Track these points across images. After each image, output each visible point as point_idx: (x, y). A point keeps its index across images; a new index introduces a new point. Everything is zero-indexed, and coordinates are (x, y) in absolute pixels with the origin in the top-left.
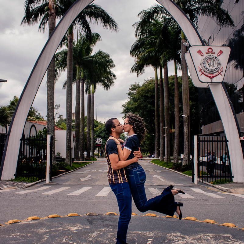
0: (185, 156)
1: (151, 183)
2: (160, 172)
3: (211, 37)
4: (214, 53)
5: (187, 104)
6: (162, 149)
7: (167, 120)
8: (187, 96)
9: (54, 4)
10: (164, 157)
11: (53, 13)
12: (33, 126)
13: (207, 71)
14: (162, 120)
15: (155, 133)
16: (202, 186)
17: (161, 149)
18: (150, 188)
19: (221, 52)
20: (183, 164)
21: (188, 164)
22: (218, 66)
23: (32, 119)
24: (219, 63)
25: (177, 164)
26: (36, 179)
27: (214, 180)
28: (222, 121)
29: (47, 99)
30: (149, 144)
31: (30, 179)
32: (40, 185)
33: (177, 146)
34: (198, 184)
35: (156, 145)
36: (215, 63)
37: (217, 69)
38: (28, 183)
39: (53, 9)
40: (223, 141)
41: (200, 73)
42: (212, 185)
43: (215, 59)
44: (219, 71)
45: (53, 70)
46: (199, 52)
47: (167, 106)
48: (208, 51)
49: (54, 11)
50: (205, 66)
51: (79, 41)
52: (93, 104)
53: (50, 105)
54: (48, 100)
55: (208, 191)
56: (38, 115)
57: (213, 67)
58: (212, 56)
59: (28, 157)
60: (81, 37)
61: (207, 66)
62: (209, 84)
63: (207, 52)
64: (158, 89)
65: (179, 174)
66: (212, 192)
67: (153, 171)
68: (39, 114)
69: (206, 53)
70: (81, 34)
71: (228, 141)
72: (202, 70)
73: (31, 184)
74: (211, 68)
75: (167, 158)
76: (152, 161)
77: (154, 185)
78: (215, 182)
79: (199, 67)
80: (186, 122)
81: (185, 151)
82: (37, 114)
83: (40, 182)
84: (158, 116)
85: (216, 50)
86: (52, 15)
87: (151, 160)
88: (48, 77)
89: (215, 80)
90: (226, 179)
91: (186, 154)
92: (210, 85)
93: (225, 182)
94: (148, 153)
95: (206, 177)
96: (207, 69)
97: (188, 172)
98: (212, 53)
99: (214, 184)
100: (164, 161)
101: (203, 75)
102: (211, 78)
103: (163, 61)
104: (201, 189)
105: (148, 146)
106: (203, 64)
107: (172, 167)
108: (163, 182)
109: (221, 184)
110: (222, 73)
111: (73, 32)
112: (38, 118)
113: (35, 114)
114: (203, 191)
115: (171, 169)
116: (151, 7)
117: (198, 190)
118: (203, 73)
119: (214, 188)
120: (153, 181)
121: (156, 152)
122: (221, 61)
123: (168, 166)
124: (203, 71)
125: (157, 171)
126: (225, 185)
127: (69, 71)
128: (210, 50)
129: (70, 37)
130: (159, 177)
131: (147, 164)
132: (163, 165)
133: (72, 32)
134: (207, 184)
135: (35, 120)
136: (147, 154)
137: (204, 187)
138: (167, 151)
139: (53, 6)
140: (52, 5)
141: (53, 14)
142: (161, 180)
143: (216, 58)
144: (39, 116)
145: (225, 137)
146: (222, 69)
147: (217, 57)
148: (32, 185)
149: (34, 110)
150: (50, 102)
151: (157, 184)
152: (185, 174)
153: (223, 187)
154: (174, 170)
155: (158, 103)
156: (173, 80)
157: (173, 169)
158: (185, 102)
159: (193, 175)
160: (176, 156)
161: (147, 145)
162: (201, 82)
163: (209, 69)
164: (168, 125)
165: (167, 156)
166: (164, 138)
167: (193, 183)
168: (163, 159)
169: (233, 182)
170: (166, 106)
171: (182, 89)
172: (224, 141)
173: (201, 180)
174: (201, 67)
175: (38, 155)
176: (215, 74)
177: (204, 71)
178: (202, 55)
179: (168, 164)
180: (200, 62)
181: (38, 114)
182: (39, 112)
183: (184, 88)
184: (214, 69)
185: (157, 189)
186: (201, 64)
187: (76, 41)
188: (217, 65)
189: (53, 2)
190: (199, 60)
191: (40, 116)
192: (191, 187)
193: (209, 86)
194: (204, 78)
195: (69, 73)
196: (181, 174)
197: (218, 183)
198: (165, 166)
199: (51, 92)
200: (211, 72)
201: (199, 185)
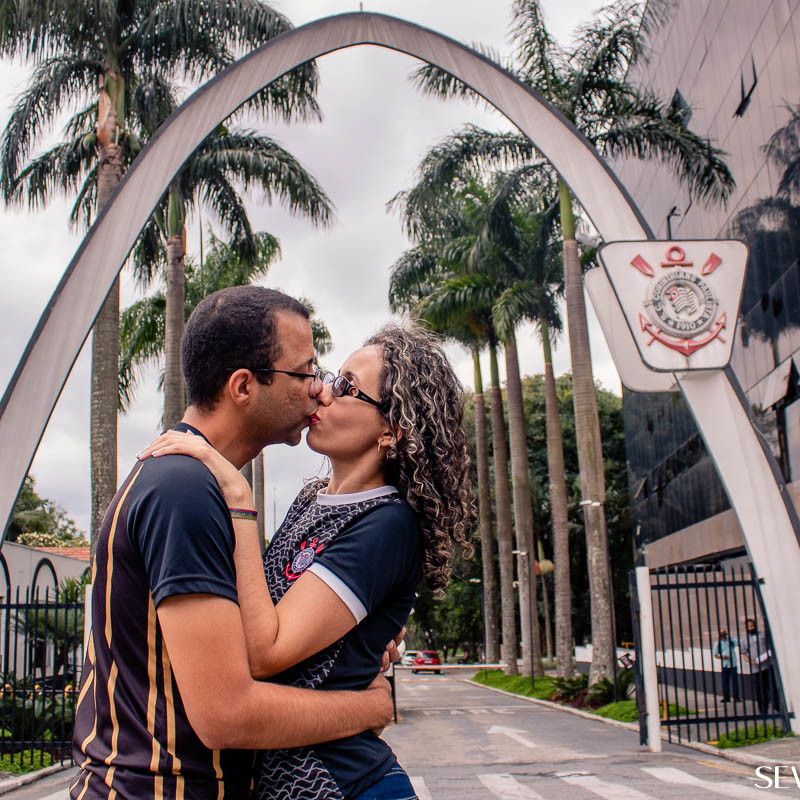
0: (597, 649)
1: (487, 754)
2: (513, 715)
3: (675, 208)
4: (691, 265)
5: (595, 462)
6: (510, 632)
7: (523, 527)
8: (593, 436)
9: (117, 124)
10: (520, 662)
11: (113, 155)
12: (45, 562)
13: (672, 330)
14: (504, 528)
15: (480, 576)
16: (680, 758)
17: (507, 630)
18: (487, 776)
19: (715, 261)
20: (594, 680)
21: (611, 679)
22: (707, 311)
23: (43, 542)
24: (710, 300)
25: (570, 681)
26: (42, 761)
27: (723, 732)
28: (735, 511)
29: (92, 458)
30: (461, 616)
31: (17, 759)
32: (55, 783)
33: (565, 615)
34: (663, 750)
35: (488, 618)
36: (696, 300)
37: (705, 320)
38: (7, 777)
39: (113, 141)
40: (743, 583)
41: (647, 337)
42: (716, 751)
43: (694, 286)
44: (714, 328)
45: (111, 352)
46: (638, 262)
47: (522, 476)
48: (670, 259)
49: (116, 148)
50: (662, 311)
51: (208, 261)
52: (260, 484)
53: (100, 481)
54: (93, 464)
55: (709, 775)
56: (66, 528)
57: (690, 314)
58: (685, 274)
59: (20, 676)
60: (215, 249)
61: (669, 311)
62: (679, 375)
63: (666, 262)
64: (486, 423)
65: (582, 717)
66: (727, 777)
67: (484, 711)
68: (71, 523)
69: (664, 266)
70: (213, 240)
71: (762, 581)
72: (650, 325)
73: (19, 780)
74: (683, 316)
75: (533, 664)
76: (477, 678)
77: (500, 761)
78: (728, 738)
79: (640, 316)
80: (596, 525)
81: (595, 633)
82: (62, 523)
83: (57, 771)
84: (491, 517)
85: (698, 253)
86: (108, 163)
87: (473, 675)
88: (93, 381)
89: (699, 360)
90: (765, 725)
91: (603, 645)
92: (684, 378)
93: (766, 736)
94: (459, 650)
95: (683, 722)
96: (671, 323)
97: (613, 706)
98: (682, 265)
99: (722, 746)
100: (519, 674)
101: (656, 342)
102: (687, 353)
103: (505, 320)
104: (681, 768)
105: (457, 626)
106: (655, 303)
107: (551, 694)
108: (529, 749)
109: (750, 744)
110: (722, 334)
111: (186, 226)
112: (68, 537)
113: (56, 525)
114: (693, 775)
115: (549, 699)
116: (452, 134)
117: (670, 774)
118: (656, 338)
119: (727, 763)
120: (492, 747)
121: (487, 645)
122: (717, 294)
123: (537, 690)
124: (654, 329)
125: (501, 712)
126: (765, 748)
127: (172, 364)
128: (676, 256)
129: (175, 244)
130: (511, 732)
131: (461, 688)
132: (518, 688)
133: (182, 227)
134: (698, 750)
135: (54, 546)
136: (454, 655)
137: (688, 760)
138: (532, 639)
139: (114, 131)
140: (110, 127)
141: (113, 158)
142: (520, 745)
143: (697, 281)
144: (69, 531)
145: (751, 566)
146: (722, 320)
147: (701, 277)
148: (25, 784)
149: (52, 510)
150: (102, 470)
151: (509, 759)
152: (605, 715)
153: (764, 755)
154: (562, 705)
155: (486, 471)
156: (536, 390)
157: (556, 700)
158: (587, 455)
159: (641, 716)
160: (563, 652)
161: (454, 622)
162: (650, 368)
163: (676, 323)
164: (527, 545)
165: (532, 656)
166: (516, 591)
167: (644, 747)
168: (516, 669)
169: (793, 735)
170: (517, 479)
171: (576, 411)
172: (747, 583)
173: (672, 736)
174: (650, 314)
175: (62, 668)
176: (699, 339)
177: (661, 331)
178: (649, 272)
179: (537, 685)
180: (643, 299)
181: (65, 523)
182: (69, 516)
183: (583, 407)
184: (696, 322)
185: (512, 778)
186: (646, 306)
187: (197, 261)
188: (703, 307)
189: (112, 119)
190: (637, 290)
191: (74, 530)
192: (641, 762)
193: (681, 383)
194: (659, 356)
195: (172, 368)
196: (589, 719)
197: (739, 744)
198: (526, 692)
199: (106, 434)
200: (685, 333)
201: (667, 753)
